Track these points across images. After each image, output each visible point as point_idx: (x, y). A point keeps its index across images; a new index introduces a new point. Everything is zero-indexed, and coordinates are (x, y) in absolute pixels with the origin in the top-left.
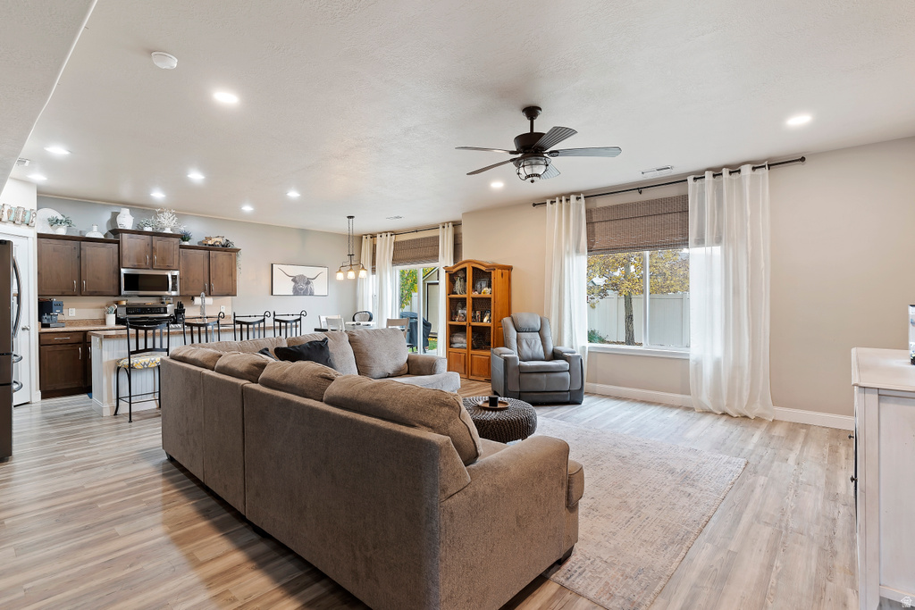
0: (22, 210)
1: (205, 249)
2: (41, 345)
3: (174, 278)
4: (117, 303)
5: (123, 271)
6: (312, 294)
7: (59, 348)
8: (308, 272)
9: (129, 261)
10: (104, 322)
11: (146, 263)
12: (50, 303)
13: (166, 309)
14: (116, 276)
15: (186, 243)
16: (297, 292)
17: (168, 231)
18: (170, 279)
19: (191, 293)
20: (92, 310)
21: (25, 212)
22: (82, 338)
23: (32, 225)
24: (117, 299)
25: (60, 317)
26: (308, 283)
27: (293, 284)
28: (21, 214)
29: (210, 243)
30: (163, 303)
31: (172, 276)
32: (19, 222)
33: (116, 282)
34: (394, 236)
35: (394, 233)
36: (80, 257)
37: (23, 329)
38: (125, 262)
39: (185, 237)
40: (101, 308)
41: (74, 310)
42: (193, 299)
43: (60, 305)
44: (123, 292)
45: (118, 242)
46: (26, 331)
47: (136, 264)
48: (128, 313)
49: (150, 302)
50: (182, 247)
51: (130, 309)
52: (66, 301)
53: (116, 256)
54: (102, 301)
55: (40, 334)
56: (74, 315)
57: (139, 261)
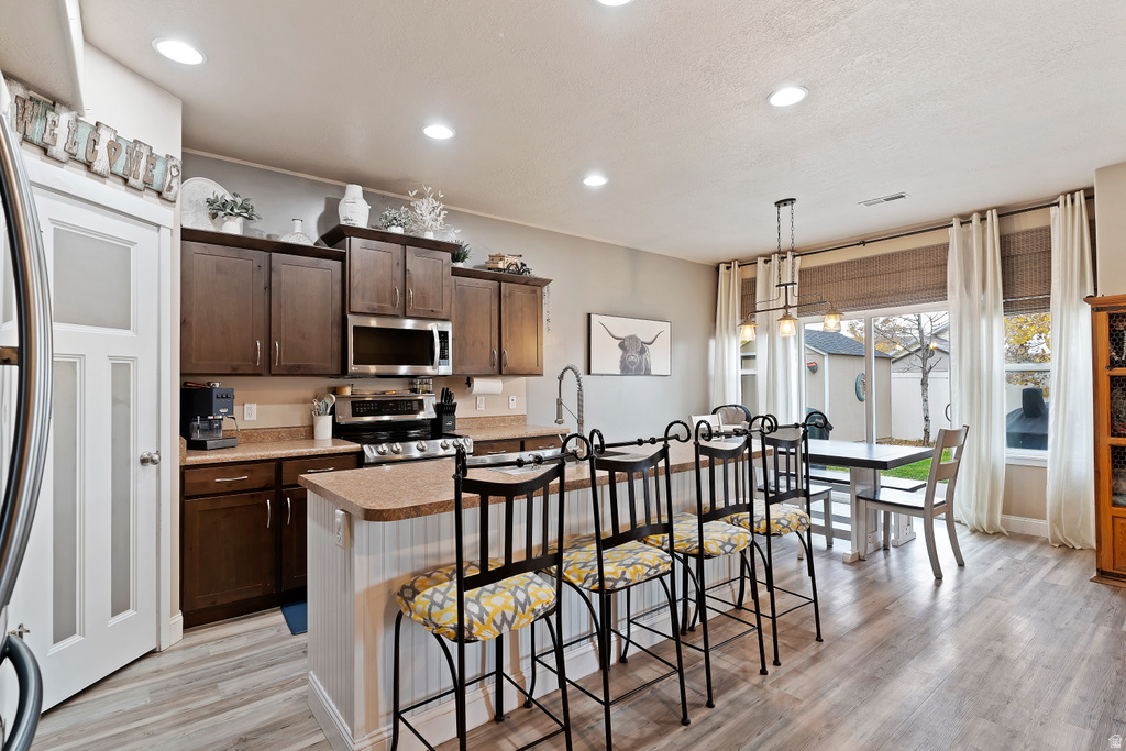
0: (145, 152)
1: (494, 278)
2: (185, 496)
3: (443, 335)
4: (335, 391)
5: (353, 321)
6: (648, 373)
7: (225, 502)
8: (642, 329)
9: (363, 298)
10: (310, 432)
11: (394, 305)
12: (207, 393)
13: (421, 402)
14: (337, 331)
15: (460, 265)
16: (626, 369)
17: (430, 236)
18: (437, 340)
19: (468, 370)
20: (287, 406)
21: (152, 159)
22: (272, 474)
23: (170, 196)
24: (334, 382)
25: (227, 424)
26: (642, 351)
27: (620, 352)
28: (143, 162)
29: (501, 265)
30: (415, 391)
31: (440, 333)
32: (138, 183)
33: (337, 345)
34: (798, 259)
35: (799, 253)
36: (269, 287)
37: (144, 461)
38: (357, 303)
39: (457, 253)
40: (305, 401)
41: (254, 406)
42: (469, 383)
43: (228, 397)
44: (352, 368)
45: (342, 257)
46: (151, 467)
47: (376, 305)
48: (355, 414)
49: (394, 389)
50: (456, 272)
51: (359, 407)
52: (239, 387)
53: (338, 287)
54: (306, 387)
55: (184, 469)
56: (254, 417)
57: (380, 299)
